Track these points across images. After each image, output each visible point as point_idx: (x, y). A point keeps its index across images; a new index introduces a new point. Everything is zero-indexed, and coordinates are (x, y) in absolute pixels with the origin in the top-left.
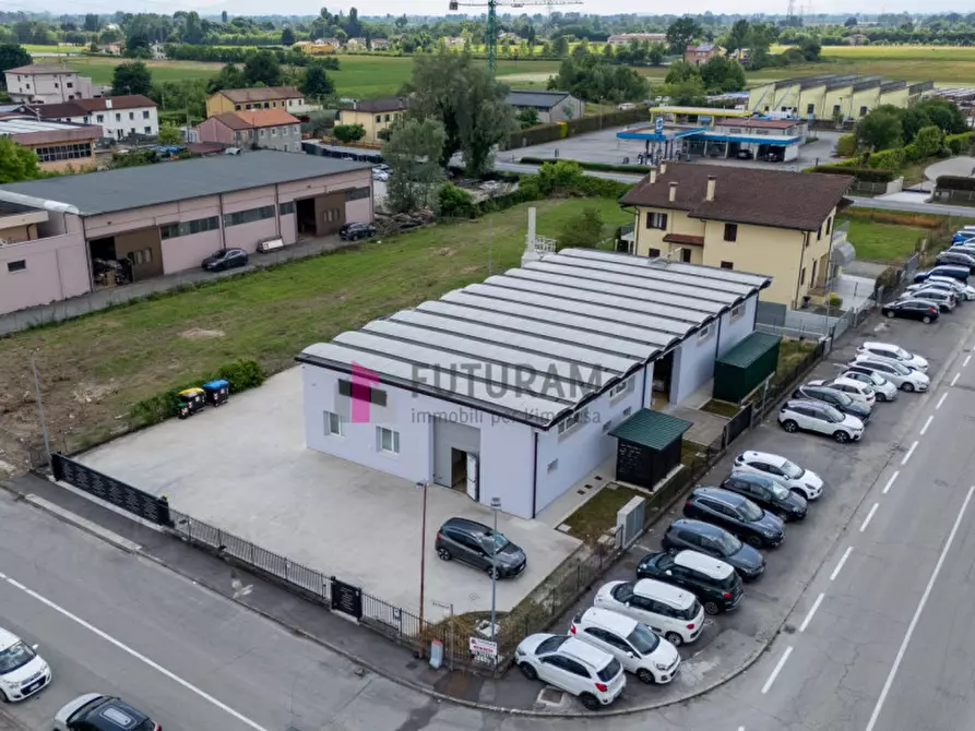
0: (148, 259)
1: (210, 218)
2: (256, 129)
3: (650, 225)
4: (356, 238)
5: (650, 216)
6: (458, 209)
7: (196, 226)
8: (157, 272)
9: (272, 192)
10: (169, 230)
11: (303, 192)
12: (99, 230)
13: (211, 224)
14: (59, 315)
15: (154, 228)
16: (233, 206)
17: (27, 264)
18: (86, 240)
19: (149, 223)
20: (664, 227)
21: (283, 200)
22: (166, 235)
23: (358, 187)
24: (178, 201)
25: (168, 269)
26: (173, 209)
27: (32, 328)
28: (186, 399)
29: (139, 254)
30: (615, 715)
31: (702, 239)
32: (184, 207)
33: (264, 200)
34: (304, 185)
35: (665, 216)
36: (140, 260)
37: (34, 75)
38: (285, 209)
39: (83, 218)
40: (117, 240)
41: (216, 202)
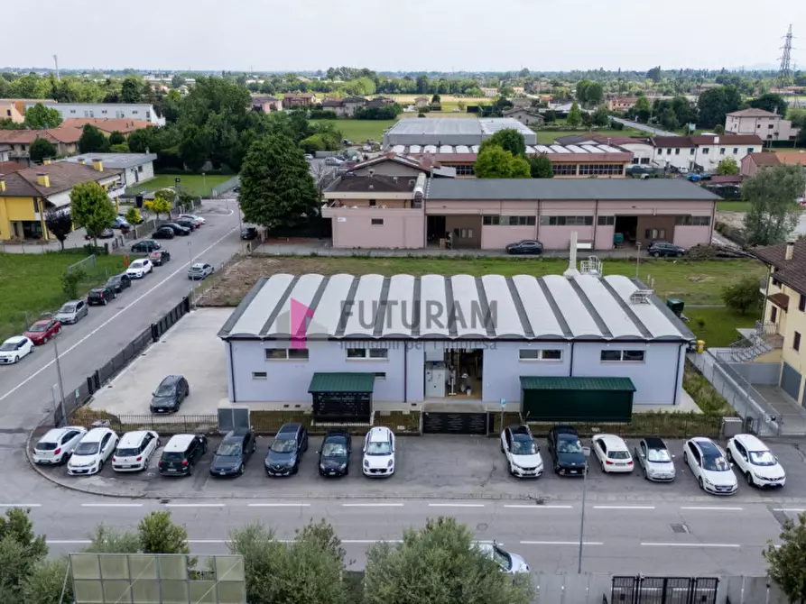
0: (470, 235)
1: (528, 217)
4: (657, 255)
7: (514, 221)
8: (476, 245)
9: (593, 205)
10: (492, 220)
11: (627, 210)
12: (436, 209)
13: (530, 221)
15: (478, 216)
16: (549, 211)
17: (384, 222)
18: (425, 214)
19: (475, 212)
21: (602, 213)
22: (487, 222)
23: (693, 215)
24: (502, 200)
25: (484, 246)
26: (497, 205)
29: (464, 232)
32: (505, 205)
33: (587, 211)
34: (630, 205)
36: (464, 235)
37: (741, 117)
38: (602, 221)
39: (425, 200)
40: (447, 220)
41: (535, 205)
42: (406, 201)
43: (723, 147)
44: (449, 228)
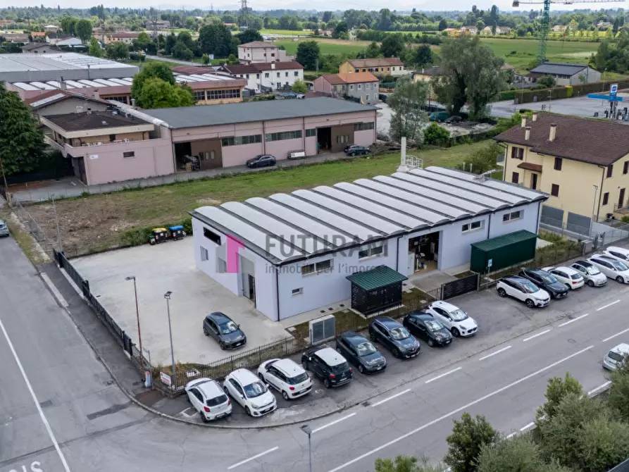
0: (213, 157)
1: (256, 136)
2: (348, 84)
3: (513, 156)
4: (354, 154)
5: (514, 149)
6: (438, 140)
7: (246, 140)
8: (218, 165)
9: (300, 121)
10: (228, 141)
11: (323, 123)
12: (181, 137)
13: (257, 139)
14: (143, 184)
15: (217, 139)
16: (272, 129)
17: (135, 154)
18: (173, 143)
19: (214, 136)
20: (521, 158)
21: (308, 127)
22: (225, 144)
23: (364, 122)
24: (234, 124)
25: (225, 164)
26: (231, 128)
27: (125, 190)
28: (154, 234)
29: (207, 154)
30: (215, 428)
31: (541, 167)
32: (238, 127)
33: (295, 126)
34: (324, 119)
35: (522, 151)
36: (207, 158)
37: (252, 48)
38: (309, 133)
39: (171, 130)
40: (192, 145)
41: (260, 125)
42: (144, 133)
43: (279, 71)
44: (195, 151)
